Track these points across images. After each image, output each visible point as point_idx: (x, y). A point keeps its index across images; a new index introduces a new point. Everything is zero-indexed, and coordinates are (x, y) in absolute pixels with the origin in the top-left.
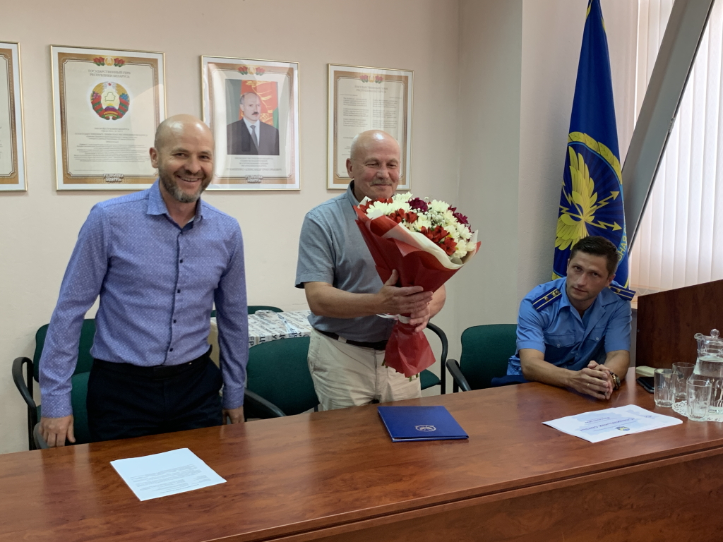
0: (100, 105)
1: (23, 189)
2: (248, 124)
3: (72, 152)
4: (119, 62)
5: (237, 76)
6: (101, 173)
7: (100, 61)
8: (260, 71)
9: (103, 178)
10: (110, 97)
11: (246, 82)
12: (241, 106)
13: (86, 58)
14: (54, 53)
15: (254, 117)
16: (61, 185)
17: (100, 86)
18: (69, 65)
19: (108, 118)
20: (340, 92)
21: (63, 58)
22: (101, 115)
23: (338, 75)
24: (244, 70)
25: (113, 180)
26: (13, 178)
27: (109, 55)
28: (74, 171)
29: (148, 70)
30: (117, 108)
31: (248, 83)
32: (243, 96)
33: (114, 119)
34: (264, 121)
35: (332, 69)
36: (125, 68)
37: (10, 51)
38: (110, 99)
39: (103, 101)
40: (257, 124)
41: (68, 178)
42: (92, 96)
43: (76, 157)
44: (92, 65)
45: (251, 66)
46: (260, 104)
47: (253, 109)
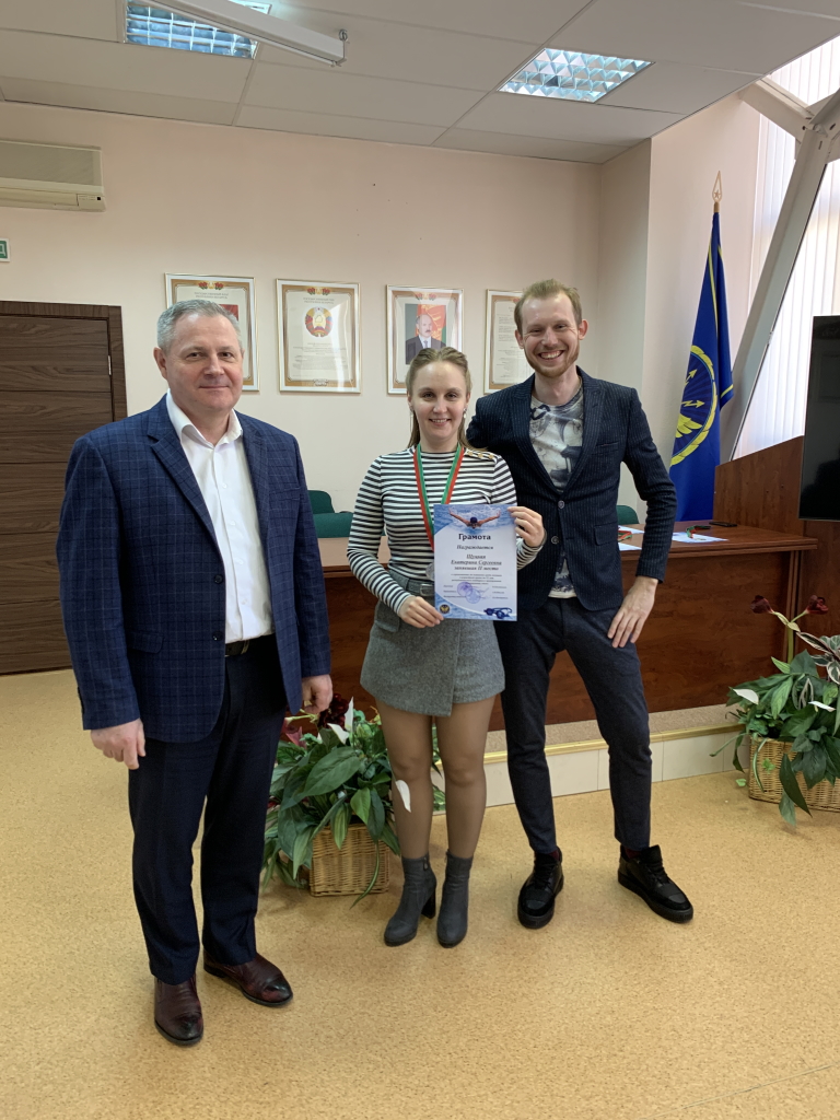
0: (312, 325)
1: (257, 389)
2: (422, 340)
3: (291, 361)
4: (326, 291)
5: (413, 301)
6: (311, 378)
7: (312, 291)
8: (432, 297)
9: (314, 382)
11: (420, 305)
12: (417, 325)
13: (301, 288)
14: (280, 284)
15: (427, 334)
16: (284, 388)
17: (312, 311)
18: (289, 294)
19: (317, 336)
20: (496, 313)
21: (285, 288)
22: (313, 333)
23: (495, 298)
24: (419, 296)
27: (318, 286)
28: (293, 377)
29: (347, 296)
30: (324, 328)
32: (419, 317)
33: (322, 336)
35: (490, 294)
36: (331, 296)
37: (248, 284)
38: (318, 321)
39: (314, 322)
40: (429, 340)
41: (289, 382)
42: (306, 318)
43: (294, 365)
44: (306, 294)
45: (426, 292)
46: (432, 323)
47: (426, 328)
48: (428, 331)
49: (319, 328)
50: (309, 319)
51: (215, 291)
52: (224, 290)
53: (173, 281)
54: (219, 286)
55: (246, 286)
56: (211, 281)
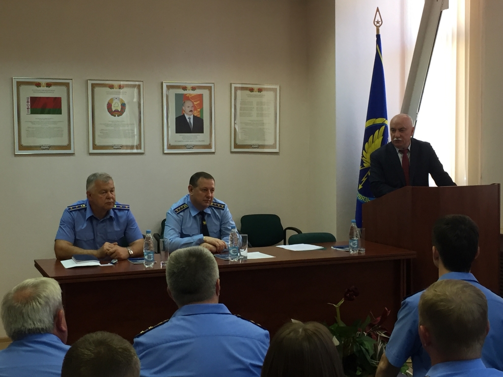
0: (112, 109)
1: (73, 152)
2: (187, 117)
3: (97, 133)
4: (120, 87)
5: (181, 91)
6: (111, 144)
7: (111, 87)
8: (193, 89)
9: (112, 147)
10: (116, 105)
11: (186, 94)
12: (183, 108)
13: (104, 85)
14: (90, 83)
15: (190, 113)
16: (92, 151)
17: (112, 100)
18: (96, 89)
19: (115, 116)
20: (238, 98)
21: (93, 86)
22: (112, 115)
23: (236, 89)
24: (185, 88)
25: (117, 148)
26: (68, 147)
27: (116, 84)
28: (97, 143)
29: (135, 90)
30: (120, 110)
31: (187, 95)
32: (184, 102)
33: (118, 116)
34: (195, 115)
35: (233, 86)
36: (123, 90)
37: (68, 83)
38: (116, 106)
39: (113, 107)
40: (192, 117)
41: (95, 147)
42: (108, 104)
43: (100, 136)
44: (108, 89)
45: (189, 86)
46: (194, 106)
47: (190, 109)
48: (191, 111)
49: (116, 111)
50: (109, 106)
51: (46, 88)
52: (52, 88)
53: (17, 82)
54: (48, 85)
55: (67, 85)
56: (43, 82)
